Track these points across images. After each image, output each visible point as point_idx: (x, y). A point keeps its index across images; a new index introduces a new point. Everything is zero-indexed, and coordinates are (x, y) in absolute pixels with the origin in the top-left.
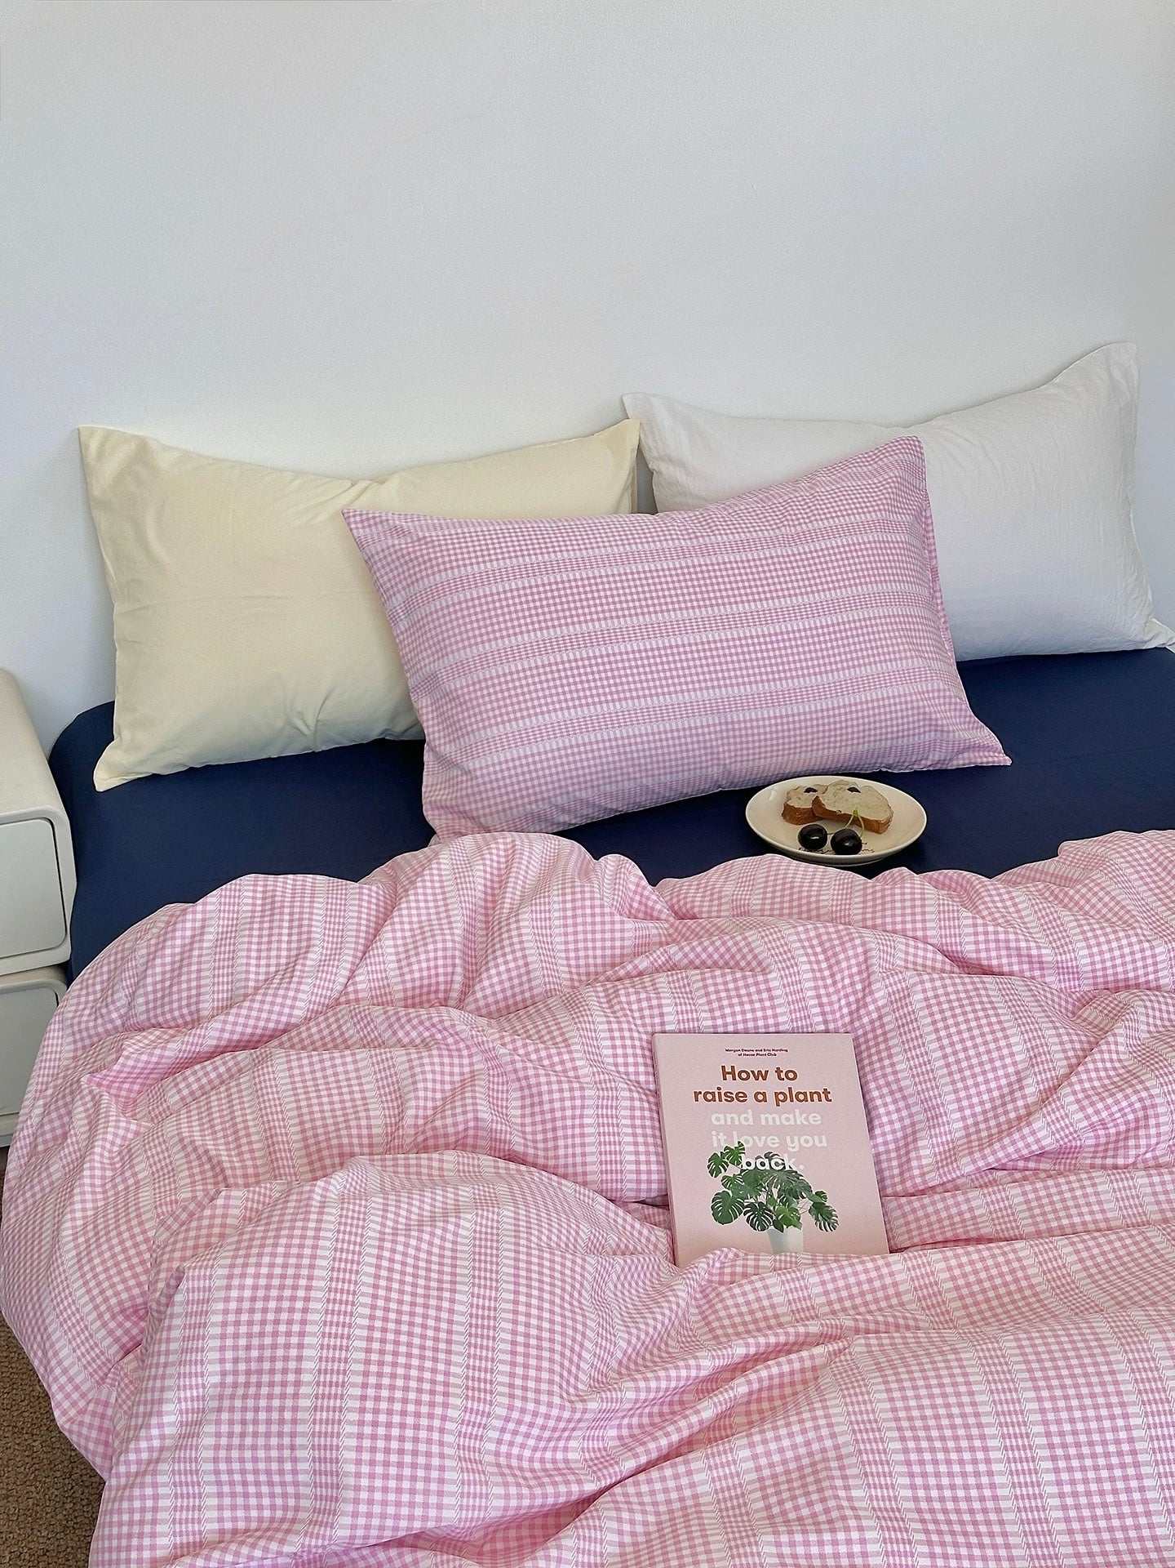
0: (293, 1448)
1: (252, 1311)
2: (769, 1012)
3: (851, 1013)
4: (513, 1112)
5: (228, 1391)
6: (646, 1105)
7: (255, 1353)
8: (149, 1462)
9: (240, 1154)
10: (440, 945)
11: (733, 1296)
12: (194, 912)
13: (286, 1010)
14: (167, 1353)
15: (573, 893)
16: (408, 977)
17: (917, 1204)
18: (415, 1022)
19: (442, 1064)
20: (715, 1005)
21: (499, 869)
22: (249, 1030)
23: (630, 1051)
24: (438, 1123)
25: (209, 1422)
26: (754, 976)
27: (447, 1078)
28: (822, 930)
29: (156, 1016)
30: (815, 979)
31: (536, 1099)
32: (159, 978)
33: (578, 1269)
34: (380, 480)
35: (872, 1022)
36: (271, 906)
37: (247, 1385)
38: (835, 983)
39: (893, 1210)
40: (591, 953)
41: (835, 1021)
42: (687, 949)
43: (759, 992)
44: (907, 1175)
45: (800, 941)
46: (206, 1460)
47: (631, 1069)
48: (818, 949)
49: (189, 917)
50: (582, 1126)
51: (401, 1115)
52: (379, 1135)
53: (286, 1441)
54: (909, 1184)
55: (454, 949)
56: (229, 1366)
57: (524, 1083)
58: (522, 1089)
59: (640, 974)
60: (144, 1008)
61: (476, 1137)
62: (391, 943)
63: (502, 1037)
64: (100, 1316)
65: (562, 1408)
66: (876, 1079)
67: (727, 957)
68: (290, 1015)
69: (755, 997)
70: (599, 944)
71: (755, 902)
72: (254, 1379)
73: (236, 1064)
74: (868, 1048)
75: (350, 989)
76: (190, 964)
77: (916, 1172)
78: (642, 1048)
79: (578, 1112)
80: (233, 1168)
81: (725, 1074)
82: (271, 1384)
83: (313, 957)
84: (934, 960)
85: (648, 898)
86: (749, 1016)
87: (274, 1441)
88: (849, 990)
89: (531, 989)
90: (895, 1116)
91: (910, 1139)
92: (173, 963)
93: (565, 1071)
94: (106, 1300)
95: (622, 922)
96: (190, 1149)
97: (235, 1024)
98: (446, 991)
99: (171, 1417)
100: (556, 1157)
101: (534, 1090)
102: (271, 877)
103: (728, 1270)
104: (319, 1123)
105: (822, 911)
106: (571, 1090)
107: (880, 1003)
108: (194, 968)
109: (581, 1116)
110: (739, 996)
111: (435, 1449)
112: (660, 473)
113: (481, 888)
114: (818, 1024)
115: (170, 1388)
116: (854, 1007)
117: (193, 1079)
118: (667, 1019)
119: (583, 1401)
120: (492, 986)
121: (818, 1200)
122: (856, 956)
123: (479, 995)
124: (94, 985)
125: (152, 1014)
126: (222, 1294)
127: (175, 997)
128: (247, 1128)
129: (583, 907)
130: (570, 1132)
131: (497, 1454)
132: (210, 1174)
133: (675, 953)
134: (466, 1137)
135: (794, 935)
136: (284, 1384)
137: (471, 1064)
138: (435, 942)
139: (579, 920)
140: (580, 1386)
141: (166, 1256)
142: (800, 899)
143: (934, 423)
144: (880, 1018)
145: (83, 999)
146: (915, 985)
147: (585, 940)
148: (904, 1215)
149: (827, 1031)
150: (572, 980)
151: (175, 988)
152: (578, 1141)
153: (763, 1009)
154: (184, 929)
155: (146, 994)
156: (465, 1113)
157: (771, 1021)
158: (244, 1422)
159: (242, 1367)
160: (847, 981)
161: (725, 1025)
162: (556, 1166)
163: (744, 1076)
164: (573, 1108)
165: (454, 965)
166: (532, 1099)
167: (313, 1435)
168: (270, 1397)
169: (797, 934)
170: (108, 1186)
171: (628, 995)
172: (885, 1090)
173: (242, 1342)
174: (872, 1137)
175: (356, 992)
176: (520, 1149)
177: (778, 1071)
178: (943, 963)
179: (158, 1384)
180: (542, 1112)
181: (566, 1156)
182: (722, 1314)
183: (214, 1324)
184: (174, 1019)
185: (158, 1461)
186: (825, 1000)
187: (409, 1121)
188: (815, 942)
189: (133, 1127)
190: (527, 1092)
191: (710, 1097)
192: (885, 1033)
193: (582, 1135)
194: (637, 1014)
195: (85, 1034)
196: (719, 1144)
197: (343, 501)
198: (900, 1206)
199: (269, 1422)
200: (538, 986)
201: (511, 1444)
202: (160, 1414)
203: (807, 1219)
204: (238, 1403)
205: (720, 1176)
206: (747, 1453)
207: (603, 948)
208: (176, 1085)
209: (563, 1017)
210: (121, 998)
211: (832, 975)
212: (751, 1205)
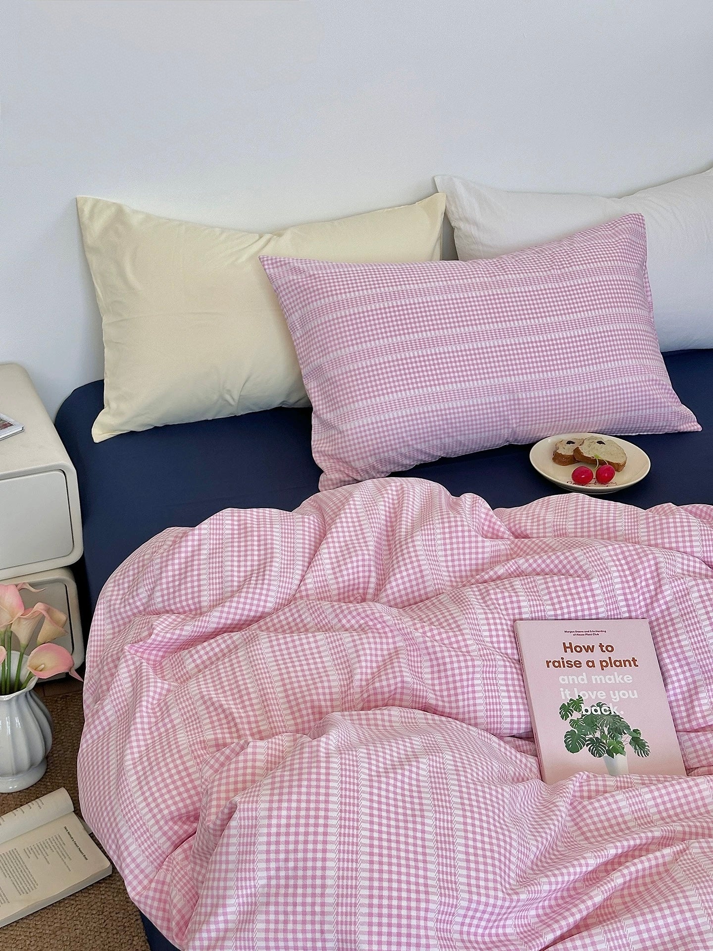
0: (322, 932)
1: (287, 834)
2: (592, 605)
3: (646, 605)
4: (426, 676)
5: (273, 891)
6: (514, 670)
7: (291, 864)
8: (217, 939)
9: (244, 707)
10: (360, 558)
11: (595, 809)
12: (193, 535)
13: (262, 603)
14: (227, 862)
15: (449, 522)
16: (340, 580)
17: (702, 738)
18: (354, 613)
19: (375, 643)
20: (556, 600)
21: (393, 504)
22: (238, 617)
23: (500, 633)
24: (377, 685)
25: (261, 912)
26: (581, 580)
27: (379, 653)
28: (625, 549)
29: (169, 605)
30: (622, 582)
31: (442, 668)
32: (170, 579)
33: (500, 796)
34: (278, 233)
35: (662, 611)
36: (244, 531)
37: (287, 886)
38: (635, 585)
39: (685, 741)
40: (462, 562)
41: (636, 611)
42: (531, 561)
43: (585, 591)
44: (692, 717)
45: (611, 556)
46: (260, 939)
47: (502, 645)
48: (623, 562)
49: (190, 538)
50: (473, 685)
51: (351, 678)
52: (336, 693)
53: (318, 927)
54: (694, 723)
55: (370, 560)
56: (273, 873)
57: (433, 656)
58: (431, 660)
59: (499, 578)
60: (160, 599)
61: (402, 694)
62: (327, 556)
63: (415, 624)
64: (157, 822)
65: (504, 900)
66: (667, 651)
67: (560, 566)
68: (264, 607)
69: (582, 595)
70: (467, 557)
71: (570, 527)
72: (291, 882)
73: (233, 642)
74: (660, 630)
75: (303, 588)
76: (192, 570)
77: (699, 715)
78: (508, 630)
79: (470, 676)
80: (241, 717)
81: (565, 648)
82: (305, 886)
83: (276, 565)
84: (700, 568)
85: (495, 524)
86: (579, 608)
87: (309, 927)
88: (645, 590)
89: (425, 588)
90: (681, 677)
91: (693, 692)
92: (180, 569)
93: (459, 648)
94: (161, 811)
95: (483, 542)
96: (209, 703)
97: (229, 613)
98: (364, 588)
99: (232, 908)
100: (458, 707)
101: (441, 661)
102: (242, 511)
103: (585, 788)
104: (296, 685)
105: (618, 534)
106: (466, 661)
107: (668, 599)
108: (196, 573)
109: (473, 679)
110: (571, 594)
111: (422, 932)
112: (460, 229)
113: (383, 517)
114: (624, 612)
115: (231, 888)
116: (649, 601)
117: (203, 651)
118: (523, 610)
119: (517, 893)
120: (398, 585)
121: (635, 735)
122: (650, 566)
123: (389, 592)
124: (123, 583)
125: (166, 603)
126: (266, 822)
127: (183, 592)
128: (247, 689)
129: (457, 532)
130: (466, 690)
131: (461, 933)
132: (224, 721)
133: (523, 564)
134: (395, 694)
135: (606, 552)
136: (314, 887)
137: (394, 643)
138: (357, 555)
139: (454, 540)
140: (511, 881)
141: (215, 789)
142: (601, 525)
143: (638, 195)
144: (668, 609)
145: (115, 593)
146: (692, 587)
147: (459, 554)
148: (694, 745)
149: (630, 618)
150: (451, 581)
151: (183, 586)
152: (471, 695)
153: (588, 603)
154: (186, 546)
155: (162, 590)
156: (395, 677)
157: (593, 611)
158: (286, 913)
159: (282, 873)
160: (644, 584)
161: (563, 614)
162: (458, 714)
163: (578, 649)
164: (468, 673)
165: (370, 571)
166: (439, 667)
167: (337, 923)
168: (304, 895)
169: (608, 551)
170: (154, 729)
171: (496, 594)
172: (674, 659)
173: (282, 856)
174: (667, 691)
175: (306, 590)
176: (433, 702)
177: (601, 646)
178: (707, 570)
179: (222, 884)
180: (447, 677)
181: (464, 707)
182: (589, 821)
183: (260, 844)
184: (183, 607)
185: (224, 939)
186: (629, 597)
187: (356, 683)
188: (621, 557)
189: (166, 686)
190: (435, 663)
191: (557, 664)
192: (672, 620)
193: (474, 692)
194: (503, 607)
195: (119, 617)
196: (566, 697)
197: (255, 248)
198: (690, 739)
199: (304, 913)
200: (430, 586)
201: (470, 925)
202: (224, 906)
203: (629, 749)
204: (281, 900)
205: (569, 719)
206: (633, 929)
207: (470, 559)
208: (192, 656)
209: (453, 608)
210: (143, 593)
211: (634, 580)
212: (590, 739)
